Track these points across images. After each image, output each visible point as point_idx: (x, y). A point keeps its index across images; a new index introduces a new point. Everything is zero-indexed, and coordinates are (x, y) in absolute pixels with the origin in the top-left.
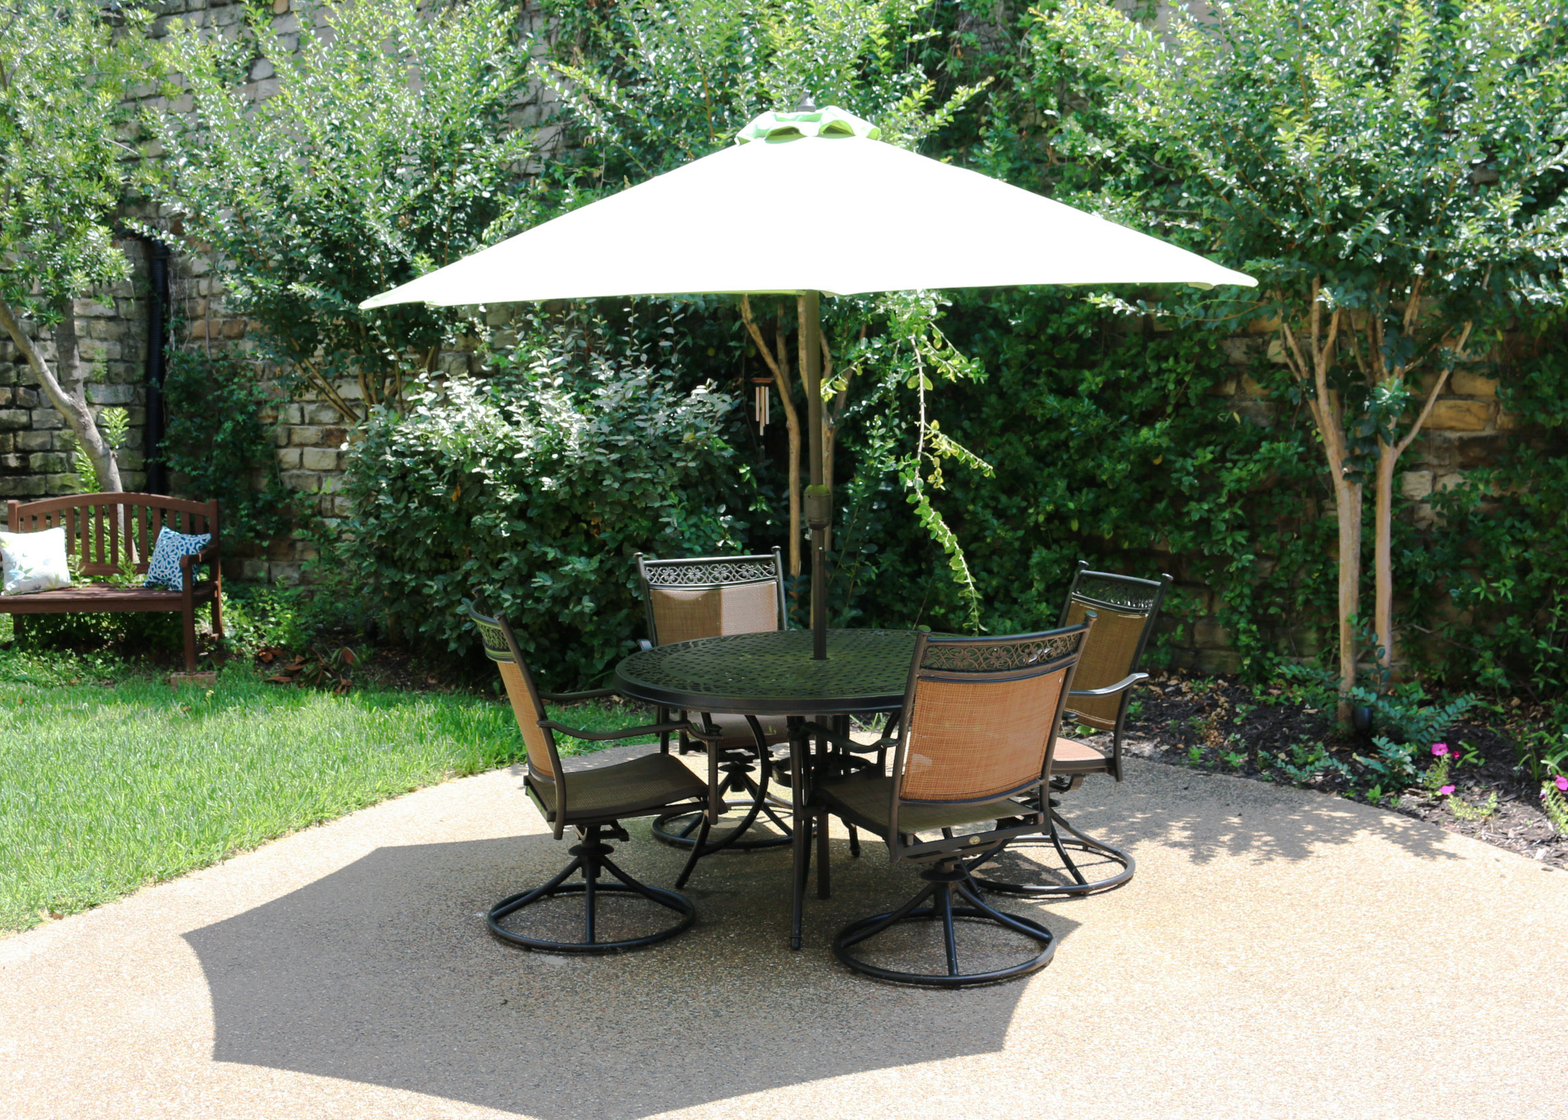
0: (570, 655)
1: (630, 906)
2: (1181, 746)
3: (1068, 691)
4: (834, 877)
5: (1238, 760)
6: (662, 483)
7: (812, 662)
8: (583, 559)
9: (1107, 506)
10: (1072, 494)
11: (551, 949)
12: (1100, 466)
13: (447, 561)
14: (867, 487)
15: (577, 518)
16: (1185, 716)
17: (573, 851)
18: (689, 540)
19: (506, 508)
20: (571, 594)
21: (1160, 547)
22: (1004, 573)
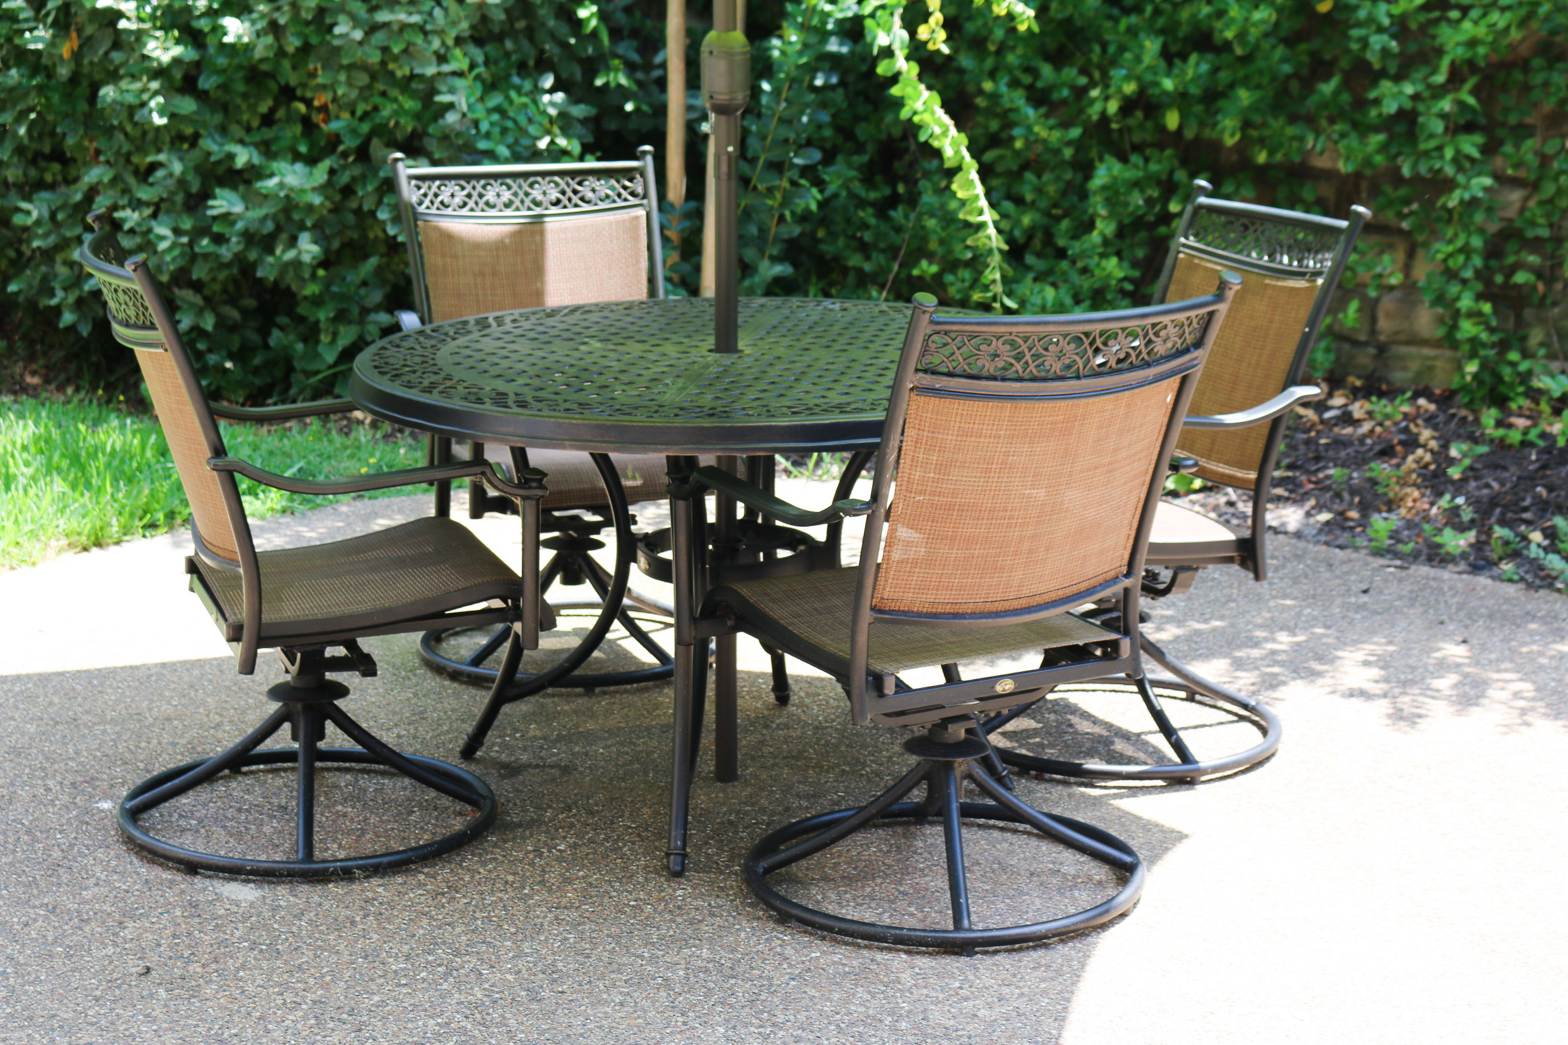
0: (276, 337)
1: (379, 791)
2: (1354, 514)
3: (1182, 418)
4: (745, 741)
5: (1457, 542)
6: (441, 33)
7: (712, 357)
8: (299, 167)
9: (1232, 86)
10: (1170, 64)
11: (234, 872)
12: (1221, 14)
13: (56, 167)
14: (806, 46)
15: (288, 94)
16: (1360, 461)
17: (276, 692)
18: (488, 135)
19: (160, 72)
20: (278, 229)
21: (1322, 163)
22: (1043, 204)
